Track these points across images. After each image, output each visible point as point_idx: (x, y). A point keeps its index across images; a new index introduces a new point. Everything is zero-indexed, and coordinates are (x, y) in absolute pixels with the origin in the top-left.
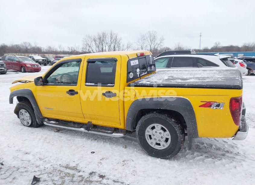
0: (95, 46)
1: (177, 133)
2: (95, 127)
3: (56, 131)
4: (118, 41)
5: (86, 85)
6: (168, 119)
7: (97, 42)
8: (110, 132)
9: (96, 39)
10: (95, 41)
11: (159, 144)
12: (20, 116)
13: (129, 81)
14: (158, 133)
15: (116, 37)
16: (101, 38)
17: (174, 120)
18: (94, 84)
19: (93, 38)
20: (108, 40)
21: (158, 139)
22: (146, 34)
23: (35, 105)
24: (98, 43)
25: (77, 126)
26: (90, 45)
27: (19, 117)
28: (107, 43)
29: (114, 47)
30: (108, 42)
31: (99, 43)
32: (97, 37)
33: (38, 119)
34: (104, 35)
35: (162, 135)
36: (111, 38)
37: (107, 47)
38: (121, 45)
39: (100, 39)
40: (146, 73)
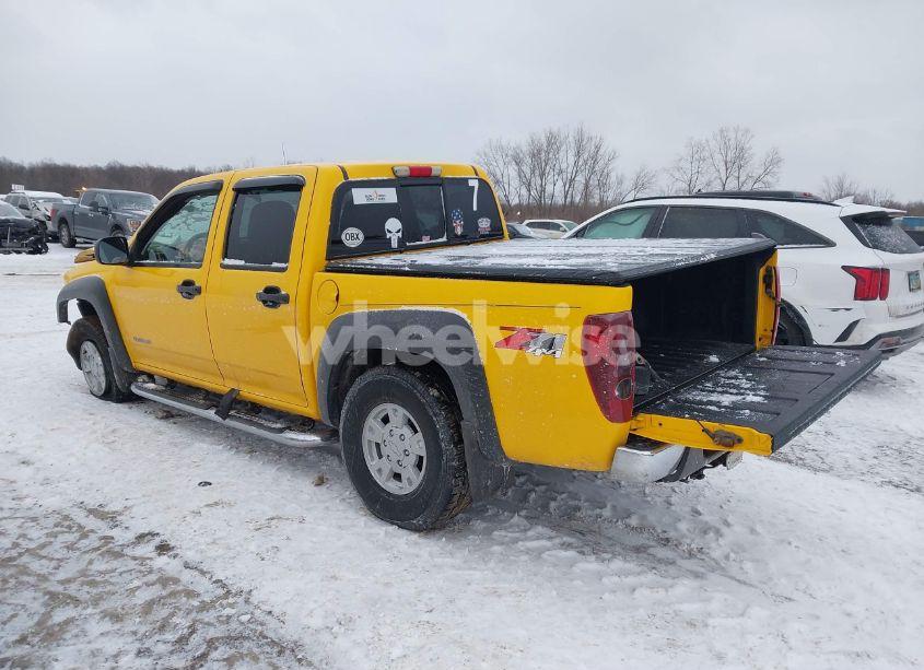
0: (515, 183)
1: (441, 437)
2: (255, 409)
3: (160, 414)
4: (601, 163)
5: (224, 267)
6: (420, 387)
7: (524, 168)
8: (279, 426)
9: (521, 155)
10: (517, 164)
11: (397, 477)
12: (84, 363)
13: (337, 256)
14: (396, 438)
15: (598, 148)
16: (539, 152)
17: (436, 393)
18: (242, 263)
19: (510, 153)
20: (567, 159)
21: (394, 458)
22: (707, 141)
23: (108, 329)
24: (527, 170)
25: (202, 402)
26: (499, 176)
27: (80, 367)
28: (561, 172)
29: (587, 186)
30: (564, 166)
31: (533, 172)
32: (524, 149)
33: (118, 374)
34: (552, 141)
35: (406, 445)
36: (578, 154)
37: (560, 184)
38: (613, 178)
39: (535, 155)
40: (444, 239)
